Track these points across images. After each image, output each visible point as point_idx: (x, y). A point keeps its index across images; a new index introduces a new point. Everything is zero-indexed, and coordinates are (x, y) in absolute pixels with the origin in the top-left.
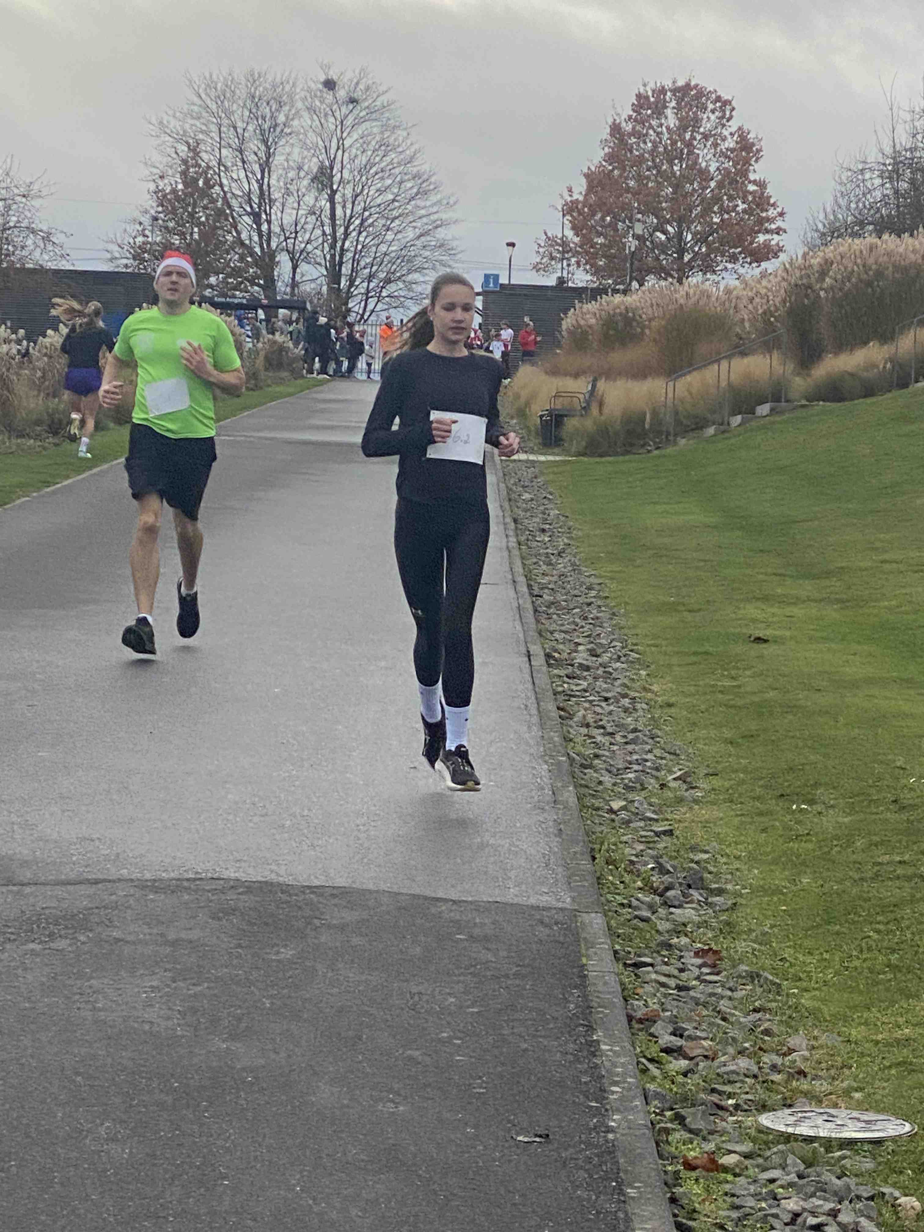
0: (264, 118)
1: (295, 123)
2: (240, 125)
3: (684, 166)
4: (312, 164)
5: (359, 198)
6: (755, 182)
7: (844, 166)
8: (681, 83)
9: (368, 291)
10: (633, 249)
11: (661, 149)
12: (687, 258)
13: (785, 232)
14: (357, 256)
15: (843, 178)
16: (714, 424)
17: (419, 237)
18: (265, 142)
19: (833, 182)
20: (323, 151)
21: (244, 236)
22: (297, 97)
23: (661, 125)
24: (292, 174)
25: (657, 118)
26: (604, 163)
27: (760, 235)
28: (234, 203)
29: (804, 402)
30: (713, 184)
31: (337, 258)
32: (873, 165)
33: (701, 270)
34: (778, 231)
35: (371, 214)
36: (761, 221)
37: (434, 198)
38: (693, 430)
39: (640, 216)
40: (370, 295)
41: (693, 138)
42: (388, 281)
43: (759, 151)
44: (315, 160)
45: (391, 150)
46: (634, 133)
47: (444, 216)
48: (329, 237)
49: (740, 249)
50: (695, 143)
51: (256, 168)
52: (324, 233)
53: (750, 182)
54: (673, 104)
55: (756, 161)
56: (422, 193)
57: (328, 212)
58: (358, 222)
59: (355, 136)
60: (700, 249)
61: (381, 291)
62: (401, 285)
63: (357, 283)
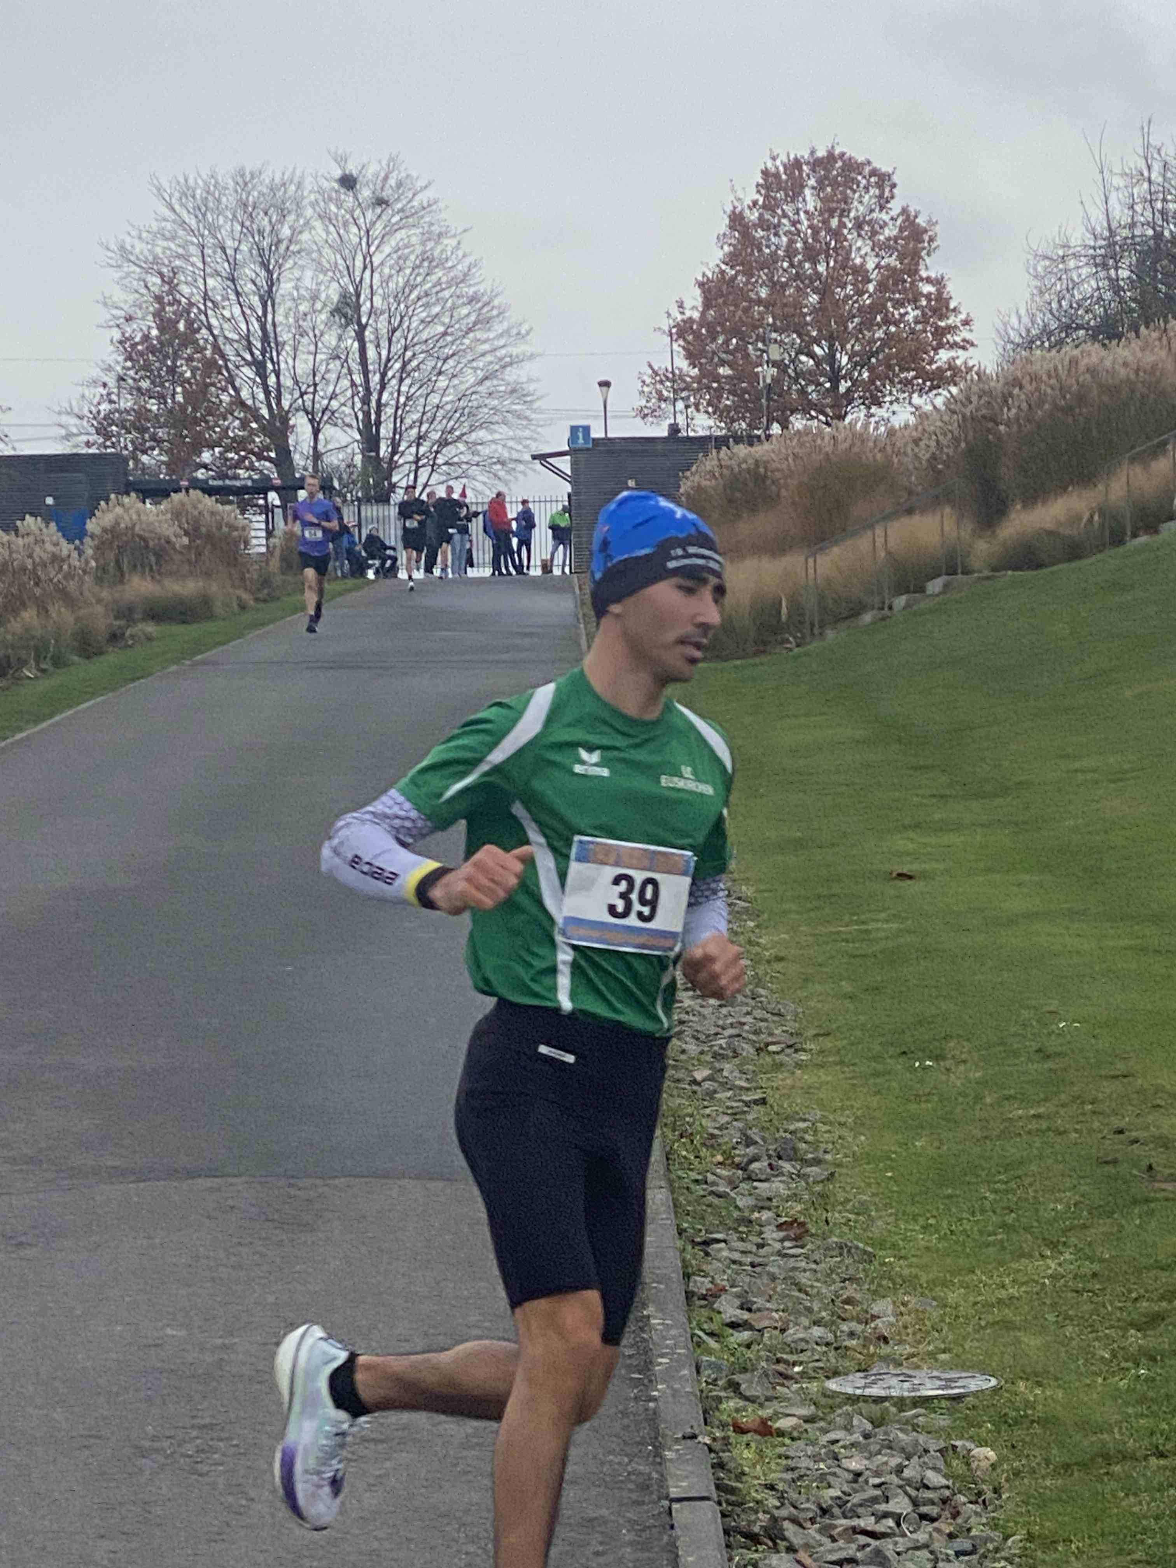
0: (261, 232)
1: (305, 237)
2: (229, 243)
3: (832, 264)
4: (331, 291)
5: (398, 334)
6: (928, 280)
7: (1040, 252)
8: (821, 153)
9: (418, 459)
10: (769, 381)
11: (799, 245)
12: (844, 386)
13: (972, 345)
14: (400, 412)
15: (1039, 269)
16: (873, 608)
17: (481, 382)
18: (265, 265)
19: (1027, 276)
20: (346, 273)
21: (245, 394)
22: (305, 202)
23: (797, 213)
24: (303, 308)
25: (793, 201)
26: (723, 267)
27: (941, 351)
28: (228, 350)
29: (986, 573)
30: (871, 287)
31: (373, 417)
32: (1079, 249)
33: (863, 404)
34: (966, 344)
35: (414, 355)
36: (940, 333)
37: (498, 328)
38: (846, 618)
39: (774, 335)
40: (421, 463)
41: (842, 225)
42: (443, 443)
43: (931, 240)
44: (335, 285)
45: (436, 267)
46: (762, 224)
47: (515, 351)
48: (360, 389)
49: (912, 373)
50: (845, 231)
51: (255, 301)
52: (353, 384)
53: (922, 279)
54: (812, 182)
55: (928, 254)
56: (483, 322)
57: (357, 355)
58: (398, 366)
59: (387, 249)
60: (860, 374)
61: (435, 458)
62: (461, 447)
63: (401, 449)
